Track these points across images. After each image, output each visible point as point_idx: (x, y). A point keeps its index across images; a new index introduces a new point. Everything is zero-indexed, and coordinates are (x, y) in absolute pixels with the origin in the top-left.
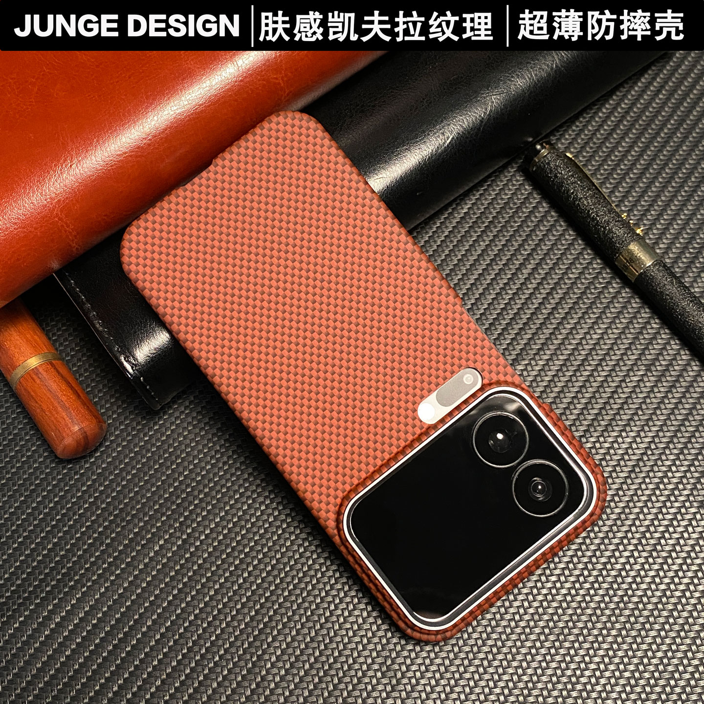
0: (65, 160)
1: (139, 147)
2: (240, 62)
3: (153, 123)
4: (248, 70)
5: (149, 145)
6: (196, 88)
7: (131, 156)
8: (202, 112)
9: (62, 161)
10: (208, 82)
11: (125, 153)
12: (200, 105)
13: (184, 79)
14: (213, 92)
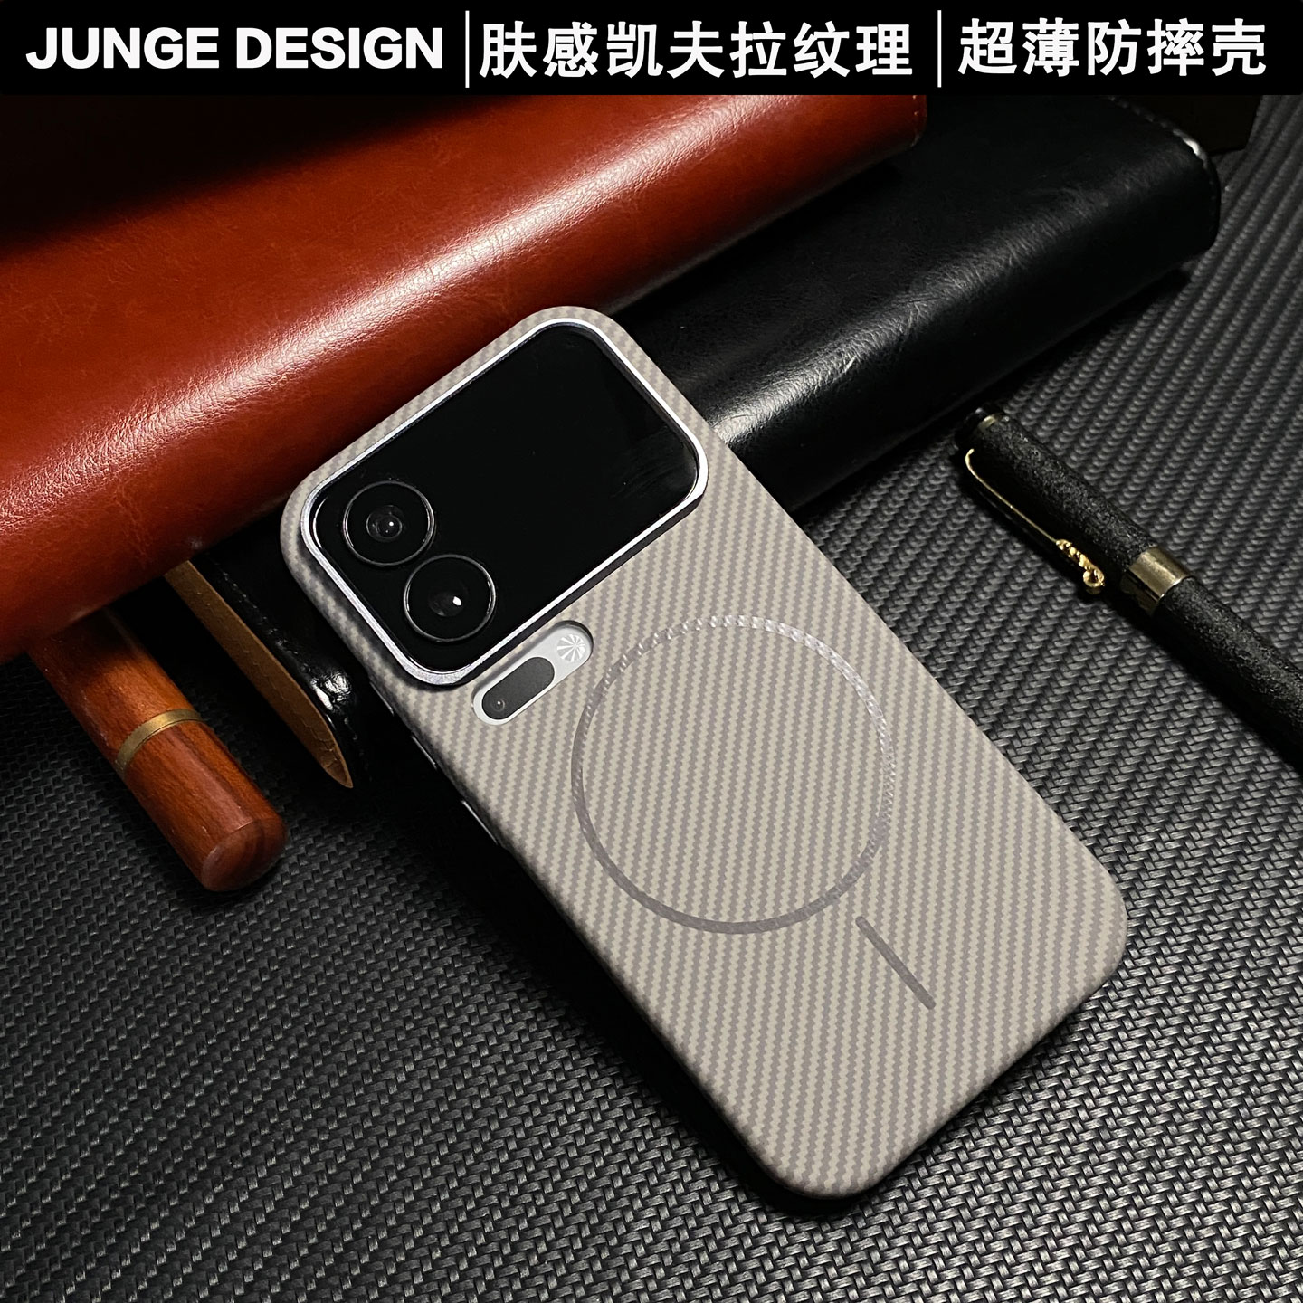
0: (139, 408)
1: (263, 393)
2: (436, 270)
3: (291, 356)
4: (449, 282)
5: (281, 390)
6: (364, 305)
7: (249, 406)
8: (371, 342)
9: (134, 409)
10: (383, 298)
11: (240, 400)
12: (370, 332)
13: (341, 292)
14: (391, 312)
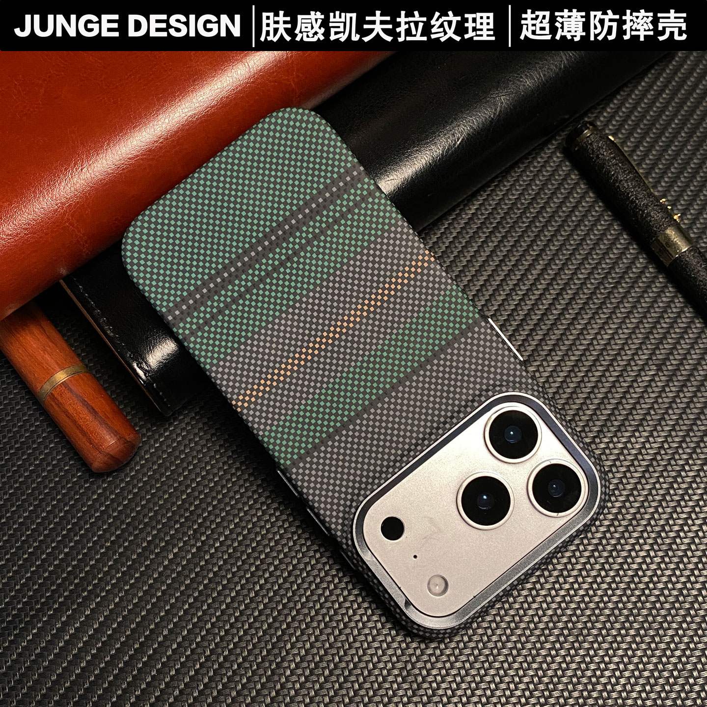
0: (76, 164)
1: (150, 150)
2: (251, 63)
3: (164, 126)
4: (260, 71)
5: (161, 148)
6: (207, 90)
7: (142, 159)
8: (213, 114)
9: (72, 165)
10: (219, 83)
11: (136, 156)
12: (211, 107)
13: (194, 81)
14: (224, 94)
